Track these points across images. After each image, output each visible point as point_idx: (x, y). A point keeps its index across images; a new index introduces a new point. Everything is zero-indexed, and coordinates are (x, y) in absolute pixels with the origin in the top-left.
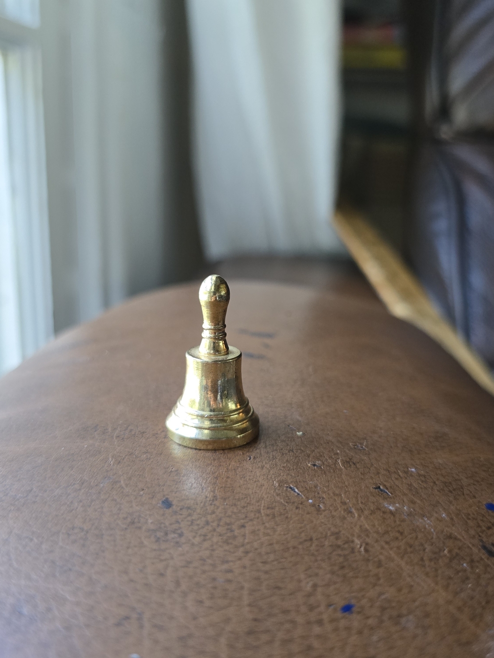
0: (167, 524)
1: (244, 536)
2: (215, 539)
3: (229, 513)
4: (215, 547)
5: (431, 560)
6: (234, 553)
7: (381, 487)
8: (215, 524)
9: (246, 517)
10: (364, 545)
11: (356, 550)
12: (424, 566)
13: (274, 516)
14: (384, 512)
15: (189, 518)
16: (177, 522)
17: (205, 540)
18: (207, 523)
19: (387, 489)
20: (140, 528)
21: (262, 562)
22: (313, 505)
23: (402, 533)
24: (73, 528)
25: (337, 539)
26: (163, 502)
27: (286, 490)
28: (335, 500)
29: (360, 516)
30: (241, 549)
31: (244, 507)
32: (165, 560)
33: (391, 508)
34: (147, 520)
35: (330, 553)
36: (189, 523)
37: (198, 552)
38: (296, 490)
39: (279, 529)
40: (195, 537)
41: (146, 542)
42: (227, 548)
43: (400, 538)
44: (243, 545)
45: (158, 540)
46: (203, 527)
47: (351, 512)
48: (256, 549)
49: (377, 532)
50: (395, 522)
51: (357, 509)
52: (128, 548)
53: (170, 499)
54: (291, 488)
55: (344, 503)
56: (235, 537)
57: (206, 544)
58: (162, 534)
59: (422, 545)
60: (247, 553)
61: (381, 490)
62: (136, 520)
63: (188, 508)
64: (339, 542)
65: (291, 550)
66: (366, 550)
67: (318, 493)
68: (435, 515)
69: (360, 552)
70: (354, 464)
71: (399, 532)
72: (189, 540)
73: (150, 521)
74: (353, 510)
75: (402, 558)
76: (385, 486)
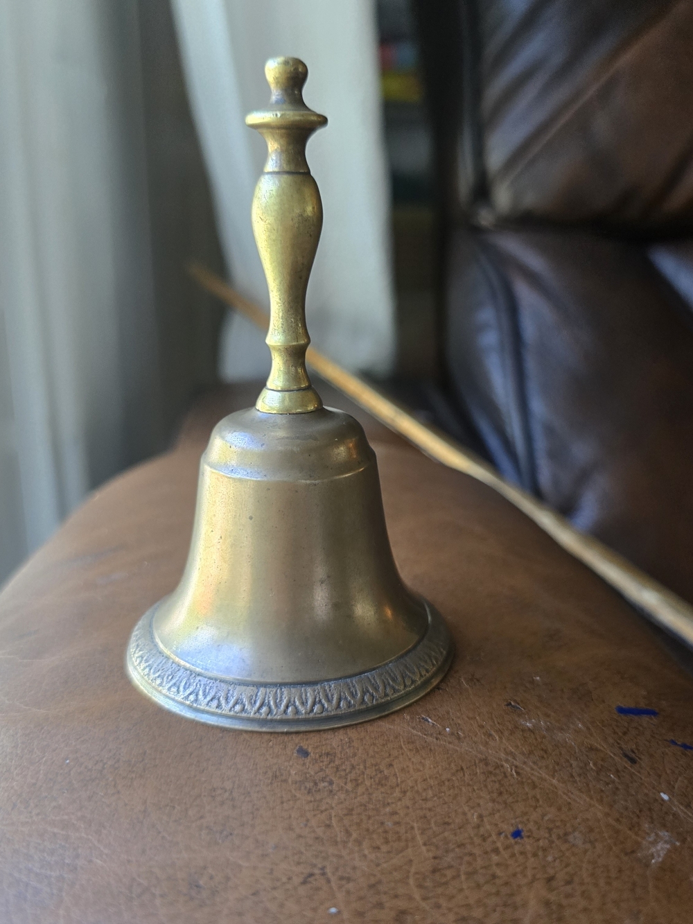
0: (312, 773)
1: (395, 775)
2: (368, 783)
3: (371, 753)
4: (370, 791)
5: (580, 775)
6: (392, 794)
7: (513, 703)
8: (362, 767)
9: (390, 755)
10: (513, 768)
11: (508, 775)
12: (575, 782)
13: (417, 751)
14: (523, 731)
15: (332, 765)
16: (321, 770)
17: (357, 785)
18: (353, 767)
19: (519, 704)
20: (285, 781)
21: (423, 800)
22: (452, 734)
23: (546, 752)
24: (214, 790)
25: (487, 764)
26: (298, 751)
27: (420, 721)
28: (471, 724)
29: (500, 738)
30: (397, 790)
31: (384, 745)
32: (326, 810)
33: (528, 724)
34: (289, 771)
35: (485, 781)
36: (335, 769)
37: (355, 798)
38: (430, 720)
39: (427, 763)
40: (346, 783)
41: (298, 795)
42: (383, 790)
43: (545, 756)
44: (398, 785)
45: (309, 792)
46: (350, 772)
47: (490, 735)
48: (412, 787)
49: (523, 754)
50: (536, 739)
51: (496, 731)
52: (282, 803)
53: (305, 747)
54: (423, 718)
55: (482, 727)
56: (386, 778)
57: (360, 790)
58: (312, 784)
59: (568, 761)
60: (404, 792)
61: (513, 706)
62: (278, 774)
63: (328, 754)
64: (490, 768)
65: (447, 783)
66: (518, 773)
67: (453, 720)
68: (571, 726)
69: (512, 775)
70: (478, 680)
71: (542, 750)
72: (342, 787)
73: (293, 772)
74: (493, 733)
75: (553, 777)
76: (515, 701)
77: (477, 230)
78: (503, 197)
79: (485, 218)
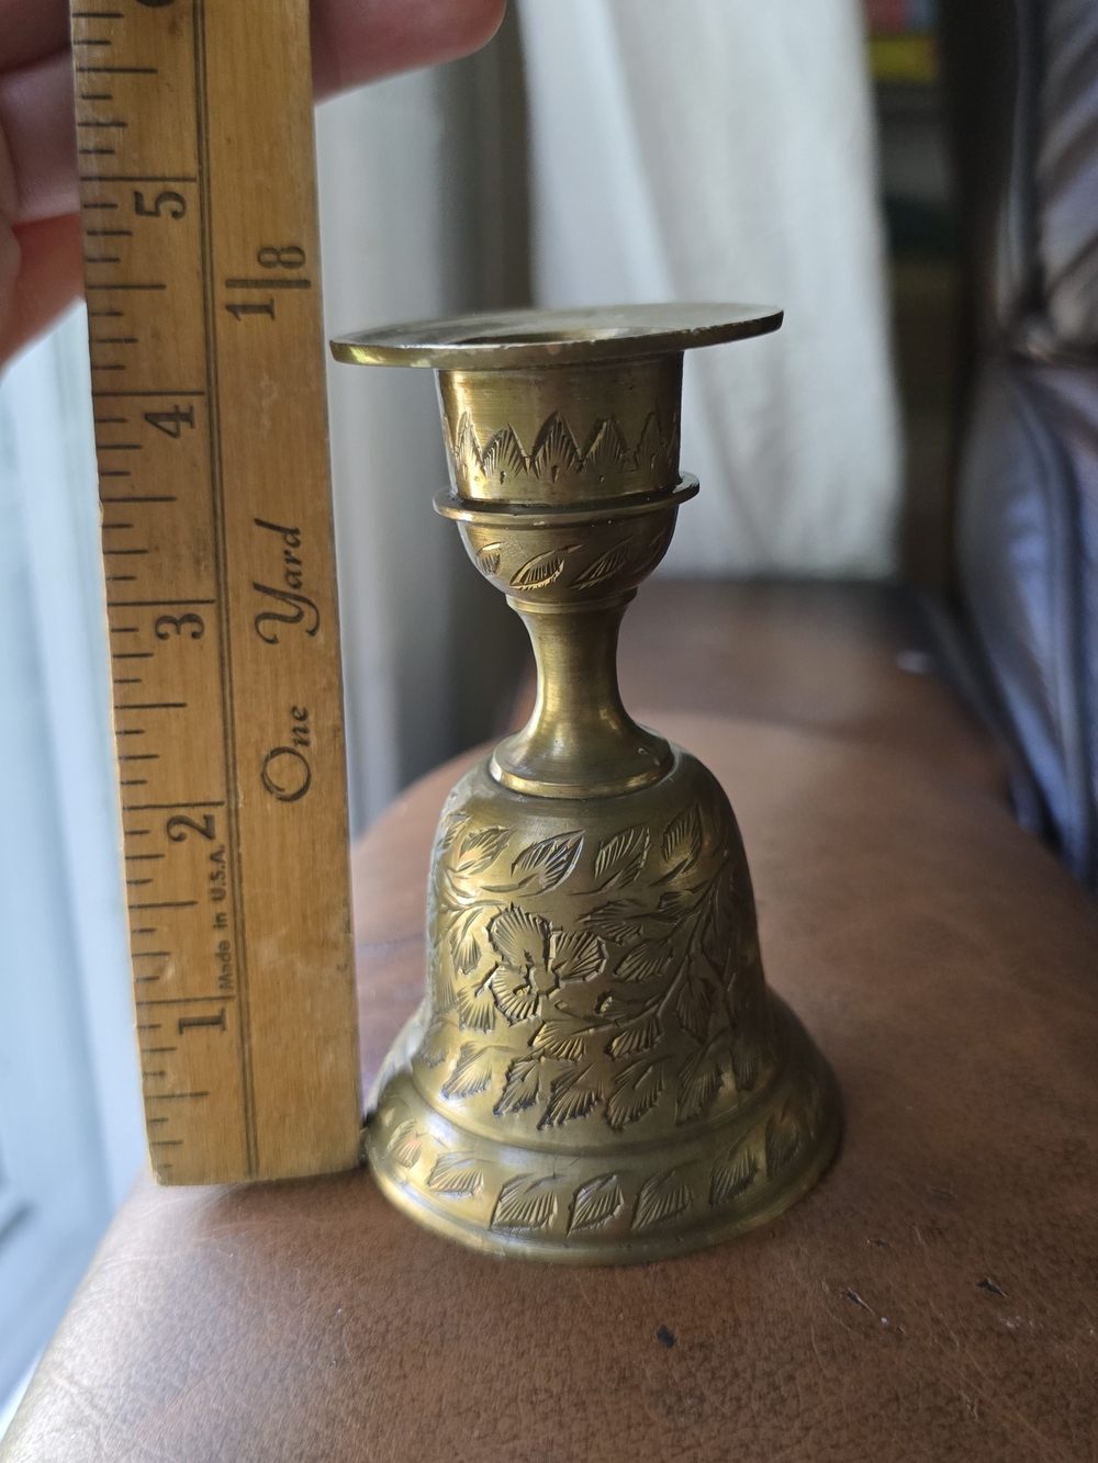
0: (676, 1378)
1: (796, 1396)
2: (755, 1406)
3: (765, 1351)
4: (758, 1420)
5: (1079, 1425)
6: (788, 1430)
7: (990, 1281)
8: (748, 1375)
9: (792, 1358)
10: (976, 1403)
11: (966, 1415)
12: (1069, 1437)
13: (834, 1355)
14: (999, 1335)
15: (706, 1365)
16: (690, 1374)
17: (740, 1408)
18: (736, 1374)
19: (999, 1285)
20: (637, 1388)
21: (832, 1447)
22: (889, 1329)
23: (1030, 1375)
24: (536, 1391)
25: (936, 1394)
26: (659, 1335)
27: (844, 1299)
28: (921, 1315)
29: (963, 1346)
30: (797, 1423)
31: (785, 1339)
32: (689, 1448)
33: (1008, 1324)
34: (644, 1370)
35: (928, 1424)
36: (709, 1375)
37: (735, 1431)
38: (859, 1299)
39: (846, 1380)
40: (723, 1403)
41: (653, 1416)
42: (775, 1421)
43: (1029, 1386)
44: (798, 1415)
45: (669, 1411)
46: (731, 1383)
47: (949, 1339)
48: (820, 1422)
49: (994, 1377)
50: (1018, 1352)
51: (957, 1332)
52: (629, 1427)
53: (670, 1328)
54: (850, 1295)
55: (936, 1321)
56: (783, 1400)
57: (744, 1417)
58: (674, 1399)
59: (1063, 1395)
60: (807, 1429)
61: (991, 1288)
62: (627, 1373)
63: (702, 1346)
64: (940, 1402)
65: (871, 1422)
66: (981, 1414)
67: (894, 1303)
68: (1079, 1332)
69: (973, 1418)
70: (941, 1233)
71: (1026, 1373)
72: (717, 1409)
73: (649, 1373)
74: (953, 1335)
75: (1036, 1423)
76: (994, 1278)
77: (1022, 362)
78: (1069, 312)
79: (1038, 343)
